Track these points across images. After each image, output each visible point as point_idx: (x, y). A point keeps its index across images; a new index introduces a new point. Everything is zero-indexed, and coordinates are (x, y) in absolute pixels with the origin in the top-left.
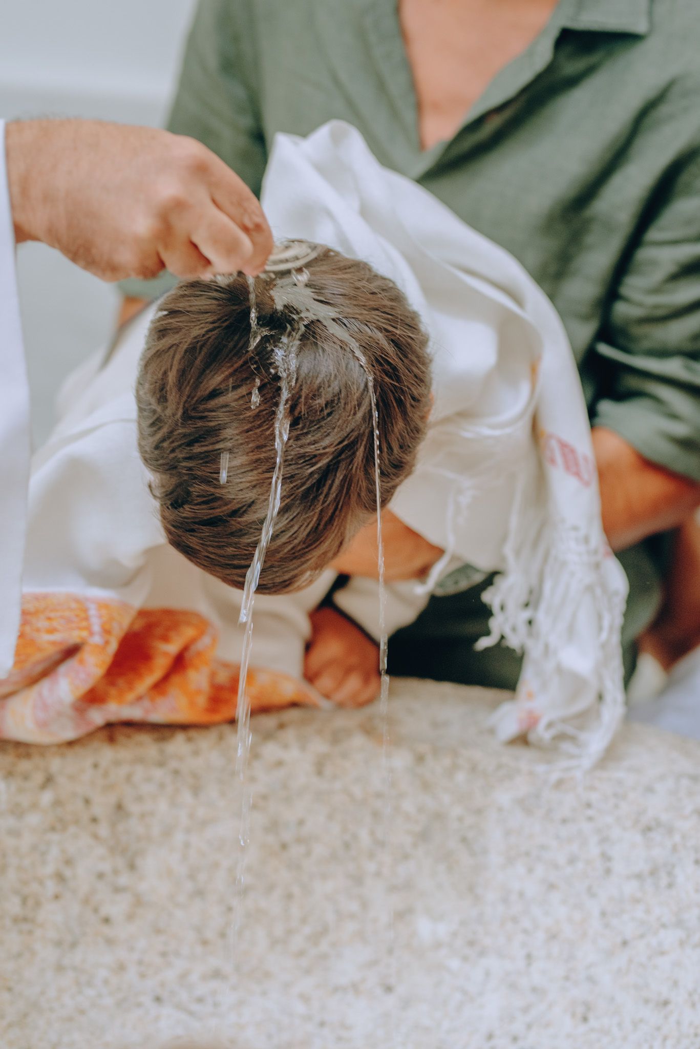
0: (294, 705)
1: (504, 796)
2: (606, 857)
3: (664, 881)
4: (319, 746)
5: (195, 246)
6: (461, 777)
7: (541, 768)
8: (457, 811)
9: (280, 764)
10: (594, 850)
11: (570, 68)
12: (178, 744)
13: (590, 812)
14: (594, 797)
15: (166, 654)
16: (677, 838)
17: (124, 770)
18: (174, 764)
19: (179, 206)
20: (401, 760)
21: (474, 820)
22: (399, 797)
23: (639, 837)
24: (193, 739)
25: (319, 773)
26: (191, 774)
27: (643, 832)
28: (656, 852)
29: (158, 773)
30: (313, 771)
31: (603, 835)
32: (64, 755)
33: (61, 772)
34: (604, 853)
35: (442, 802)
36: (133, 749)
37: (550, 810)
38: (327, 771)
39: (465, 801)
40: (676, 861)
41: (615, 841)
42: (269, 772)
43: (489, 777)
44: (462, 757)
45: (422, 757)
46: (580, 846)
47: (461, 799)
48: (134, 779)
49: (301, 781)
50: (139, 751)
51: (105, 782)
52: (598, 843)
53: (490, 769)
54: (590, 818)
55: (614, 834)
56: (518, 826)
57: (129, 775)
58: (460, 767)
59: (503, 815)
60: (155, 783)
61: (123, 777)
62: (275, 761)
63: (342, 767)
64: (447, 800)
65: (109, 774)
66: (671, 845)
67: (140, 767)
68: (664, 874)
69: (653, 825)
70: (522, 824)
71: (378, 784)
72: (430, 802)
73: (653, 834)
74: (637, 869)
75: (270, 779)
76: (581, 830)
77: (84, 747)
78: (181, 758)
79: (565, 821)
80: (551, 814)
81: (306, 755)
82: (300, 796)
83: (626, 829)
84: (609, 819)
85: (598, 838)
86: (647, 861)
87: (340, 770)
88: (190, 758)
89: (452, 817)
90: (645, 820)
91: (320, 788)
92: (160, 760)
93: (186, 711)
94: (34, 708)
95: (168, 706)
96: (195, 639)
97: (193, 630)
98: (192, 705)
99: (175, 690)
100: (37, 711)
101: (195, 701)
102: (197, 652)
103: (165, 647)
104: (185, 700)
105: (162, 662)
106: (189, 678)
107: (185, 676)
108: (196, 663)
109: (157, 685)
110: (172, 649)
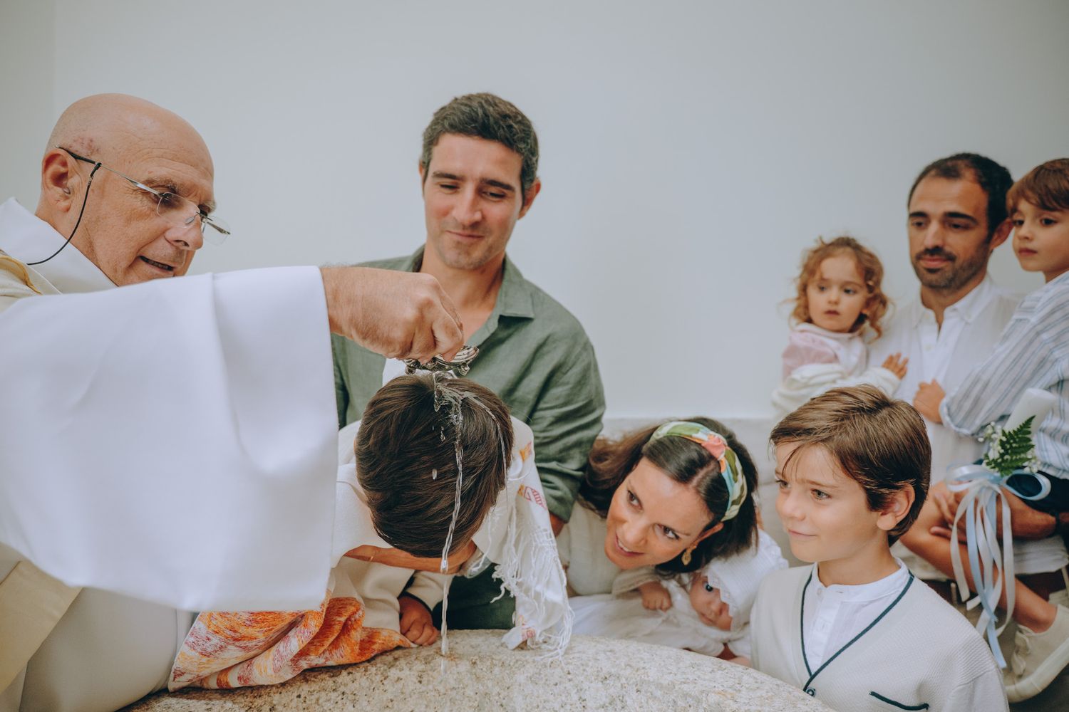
0: (398, 648)
1: (521, 677)
2: (582, 700)
3: (619, 705)
4: (419, 666)
5: (432, 332)
6: (497, 670)
7: (538, 658)
8: (497, 689)
9: (399, 679)
10: (575, 697)
11: (502, 335)
12: (344, 677)
13: (570, 677)
14: (571, 667)
15: (340, 622)
16: (623, 681)
17: (316, 695)
18: (342, 689)
19: (429, 304)
20: (464, 666)
21: (506, 693)
22: (464, 688)
23: (600, 685)
24: (352, 673)
25: (420, 682)
26: (352, 694)
27: (602, 682)
28: (611, 691)
29: (333, 695)
30: (417, 681)
31: (579, 688)
32: (280, 693)
33: (279, 704)
34: (581, 698)
35: (487, 686)
36: (319, 684)
37: (547, 680)
38: (425, 680)
39: (500, 684)
40: (625, 693)
41: (586, 690)
42: (393, 686)
43: (511, 668)
44: (495, 660)
45: (475, 663)
46: (566, 697)
47: (498, 683)
48: (320, 701)
49: (411, 688)
50: (323, 684)
51: (305, 705)
52: (576, 693)
53: (512, 664)
54: (570, 680)
55: (585, 686)
56: (530, 692)
57: (318, 700)
58: (496, 665)
59: (522, 688)
60: (332, 702)
61: (314, 701)
62: (396, 678)
63: (432, 676)
64: (490, 685)
65: (307, 700)
66: (620, 685)
67: (323, 694)
68: (618, 702)
69: (607, 676)
70: (532, 690)
71: (453, 683)
72: (481, 688)
73: (608, 682)
74: (602, 703)
75: (394, 689)
76: (565, 688)
77: (292, 686)
78: (346, 685)
79: (556, 684)
80: (548, 682)
81: (412, 673)
82: (411, 697)
83: (592, 682)
84: (581, 678)
85: (575, 691)
86: (606, 697)
87: (431, 679)
88: (350, 684)
89: (494, 694)
90: (602, 675)
91: (421, 690)
92: (334, 688)
93: (349, 657)
94: (274, 660)
95: (338, 655)
96: (354, 613)
97: (352, 609)
98: (351, 653)
99: (343, 644)
100: (276, 662)
101: (353, 651)
102: (355, 620)
103: (339, 619)
104: (348, 649)
105: (338, 628)
106: (351, 636)
107: (349, 635)
108: (355, 626)
109: (332, 643)
110: (343, 619)
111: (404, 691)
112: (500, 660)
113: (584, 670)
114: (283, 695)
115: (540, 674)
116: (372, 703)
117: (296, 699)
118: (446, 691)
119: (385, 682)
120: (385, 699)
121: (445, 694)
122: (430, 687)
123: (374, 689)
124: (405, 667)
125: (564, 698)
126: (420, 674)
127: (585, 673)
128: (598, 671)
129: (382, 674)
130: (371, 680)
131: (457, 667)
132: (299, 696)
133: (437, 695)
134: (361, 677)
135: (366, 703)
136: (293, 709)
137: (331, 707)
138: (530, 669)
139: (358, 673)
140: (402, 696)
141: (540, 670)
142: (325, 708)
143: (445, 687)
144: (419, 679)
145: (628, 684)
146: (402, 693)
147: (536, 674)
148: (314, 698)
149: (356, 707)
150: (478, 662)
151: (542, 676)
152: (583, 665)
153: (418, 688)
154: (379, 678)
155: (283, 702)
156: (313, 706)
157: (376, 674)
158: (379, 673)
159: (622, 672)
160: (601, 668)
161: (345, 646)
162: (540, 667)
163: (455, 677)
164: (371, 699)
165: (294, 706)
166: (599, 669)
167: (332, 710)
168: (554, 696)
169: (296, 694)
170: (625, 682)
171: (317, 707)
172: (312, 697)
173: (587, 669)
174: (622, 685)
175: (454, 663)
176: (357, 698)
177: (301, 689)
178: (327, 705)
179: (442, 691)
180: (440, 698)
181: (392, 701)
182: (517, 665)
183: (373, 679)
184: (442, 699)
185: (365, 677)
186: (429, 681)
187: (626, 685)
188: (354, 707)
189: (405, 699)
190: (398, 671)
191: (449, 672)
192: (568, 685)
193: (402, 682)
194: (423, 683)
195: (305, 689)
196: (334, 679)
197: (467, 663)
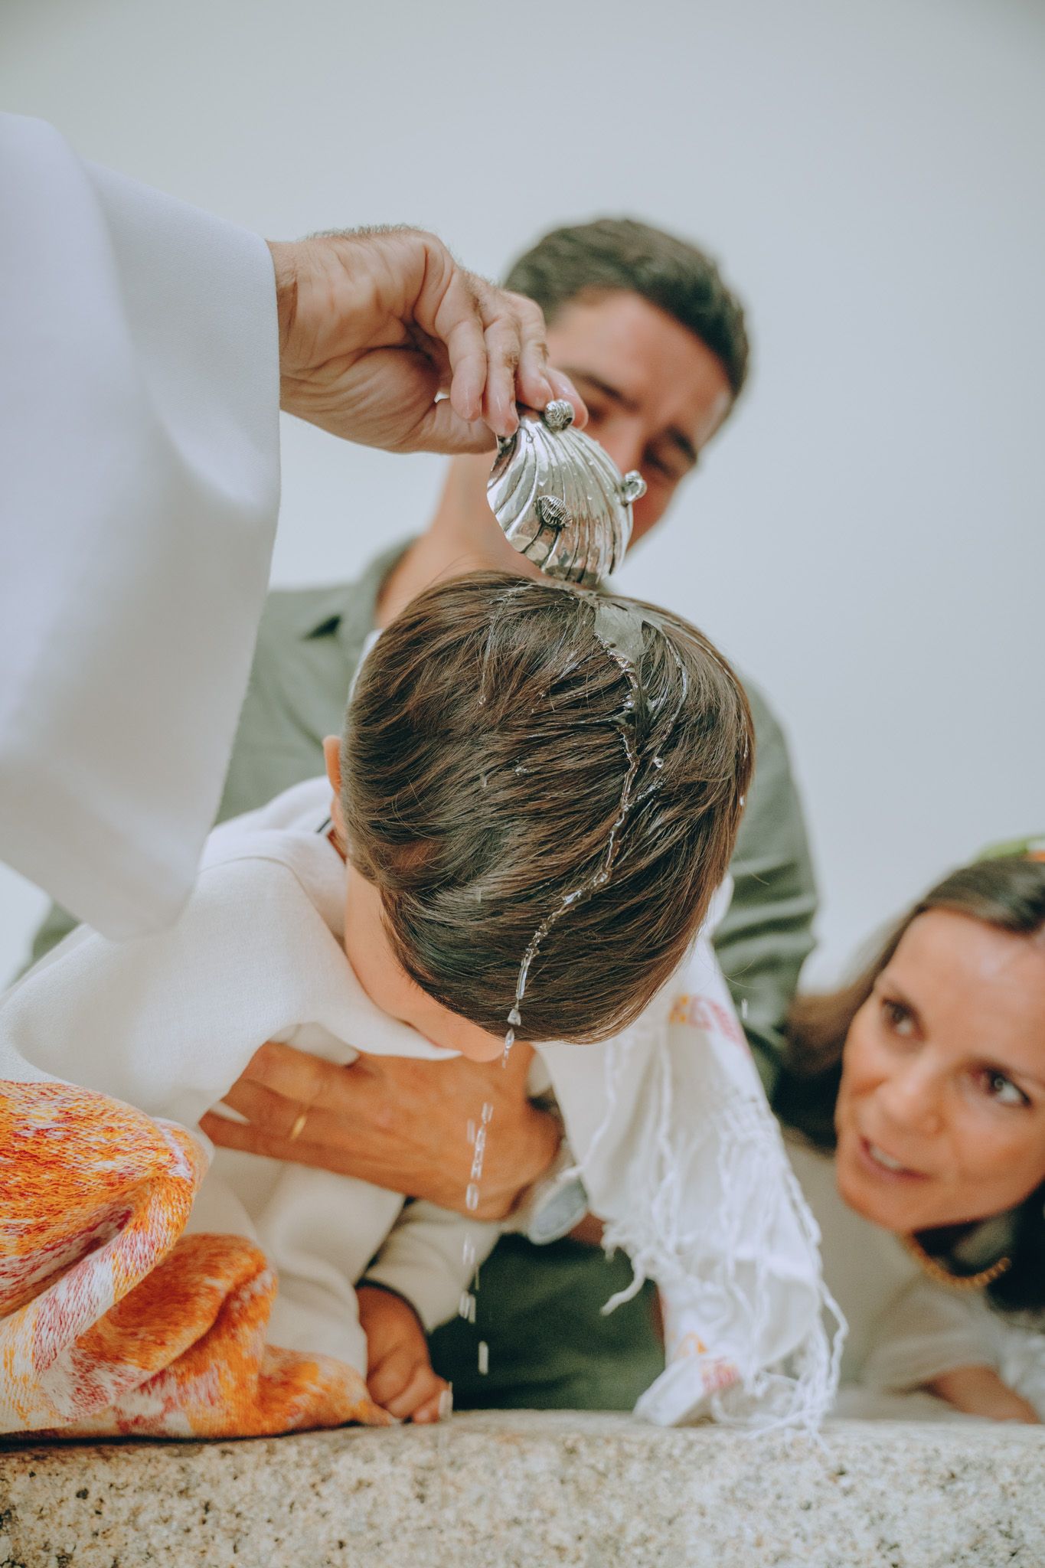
1: (705, 1490)
2: (888, 1546)
4: (417, 1454)
6: (635, 1470)
8: (637, 1525)
9: (361, 1485)
10: (866, 1542)
13: (845, 1482)
15: (212, 1291)
16: (1006, 1476)
17: (130, 1499)
21: (663, 1538)
22: (543, 1521)
23: (937, 1497)
24: (231, 1453)
25: (421, 1498)
26: (231, 1511)
27: (943, 1487)
28: (973, 1510)
29: (180, 1508)
30: (411, 1496)
31: (874, 1513)
32: (32, 1474)
33: (26, 1504)
34: (883, 1541)
35: (611, 1518)
36: (142, 1467)
37: (779, 1497)
38: (434, 1491)
39: (646, 1509)
40: (1014, 1511)
41: (895, 1518)
42: (346, 1501)
43: (677, 1463)
44: (630, 1442)
45: (572, 1451)
46: (840, 1541)
47: (640, 1507)
48: (143, 1519)
49: (396, 1514)
50: (151, 1471)
51: (97, 1524)
52: (867, 1528)
53: (676, 1452)
54: (847, 1492)
55: (893, 1504)
56: (733, 1534)
57: (135, 1513)
58: (631, 1456)
59: (708, 1520)
60: (175, 1524)
61: (125, 1515)
62: (353, 1482)
63: (453, 1484)
64: (618, 1515)
65: (105, 1510)
66: (995, 1489)
67: (152, 1499)
68: (998, 1541)
69: (957, 1470)
70: (740, 1528)
71: (511, 1504)
72: (593, 1521)
73: (960, 1485)
74: (947, 1549)
75: (349, 1513)
76: (835, 1515)
77: (64, 1463)
78: (215, 1483)
79: (808, 1507)
80: (783, 1503)
81: (399, 1470)
82: (395, 1539)
83: (911, 1492)
84: (880, 1485)
85: (865, 1521)
86: (961, 1530)
87: (451, 1490)
88: (227, 1483)
89: (629, 1540)
90: (940, 1468)
91: (424, 1523)
92: (182, 1485)
93: (229, 1404)
94: (37, 1327)
95: (203, 1393)
96: (249, 1278)
97: (246, 1262)
98: (236, 1391)
99: (217, 1361)
100: (44, 1333)
101: (242, 1385)
102: (253, 1297)
103: (209, 1281)
104: (232, 1382)
105: (206, 1307)
106: (240, 1338)
107: (233, 1337)
108: (251, 1314)
109: (186, 1356)
110: (222, 1284)
111: (377, 1520)
112: (643, 1443)
113: (886, 1460)
114: (37, 1479)
115: (758, 1479)
116: (286, 1545)
117: (73, 1502)
118: (495, 1527)
119: (324, 1490)
120: (322, 1538)
121: (490, 1537)
122: (450, 1514)
123: (292, 1506)
124: (378, 1454)
125: (833, 1547)
126: (420, 1475)
127: (891, 1469)
128: (927, 1460)
129: (315, 1465)
130: (284, 1477)
131: (523, 1460)
132: (83, 1494)
133: (466, 1537)
134: (257, 1467)
135: (267, 1544)
136: (65, 1529)
137: (172, 1541)
138: (730, 1468)
139: (250, 1455)
140: (370, 1535)
141: (759, 1467)
142: (154, 1541)
143: (490, 1517)
144: (418, 1489)
145: (1022, 1484)
146: (372, 1526)
147: (748, 1478)
148: (126, 1503)
149: (244, 1550)
150: (582, 1448)
151: (766, 1484)
152: (879, 1447)
153: (413, 1515)
154: (305, 1476)
155: (39, 1501)
156: (123, 1529)
157: (298, 1465)
158: (308, 1462)
159: (999, 1455)
160: (936, 1451)
161: (224, 1365)
162: (757, 1460)
163: (519, 1488)
164: (282, 1535)
165: (69, 1519)
166: (930, 1453)
167: (174, 1550)
168: (804, 1539)
169: (74, 1487)
170: (1014, 1480)
171: (132, 1533)
172: (121, 1503)
173: (895, 1456)
174: (1003, 1488)
175: (513, 1449)
176: (244, 1525)
177: (89, 1473)
178: (161, 1536)
179: (484, 1527)
180: (477, 1548)
181: (341, 1545)
182: (692, 1456)
183: (291, 1477)
184: (484, 1550)
185: (268, 1470)
186: (445, 1497)
187: (1016, 1488)
188: (235, 1550)
189: (379, 1544)
190: (359, 1463)
191: (501, 1473)
192: (844, 1507)
193: (371, 1493)
194: (430, 1501)
195: (100, 1475)
196: (183, 1461)
197: (552, 1449)
